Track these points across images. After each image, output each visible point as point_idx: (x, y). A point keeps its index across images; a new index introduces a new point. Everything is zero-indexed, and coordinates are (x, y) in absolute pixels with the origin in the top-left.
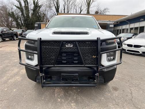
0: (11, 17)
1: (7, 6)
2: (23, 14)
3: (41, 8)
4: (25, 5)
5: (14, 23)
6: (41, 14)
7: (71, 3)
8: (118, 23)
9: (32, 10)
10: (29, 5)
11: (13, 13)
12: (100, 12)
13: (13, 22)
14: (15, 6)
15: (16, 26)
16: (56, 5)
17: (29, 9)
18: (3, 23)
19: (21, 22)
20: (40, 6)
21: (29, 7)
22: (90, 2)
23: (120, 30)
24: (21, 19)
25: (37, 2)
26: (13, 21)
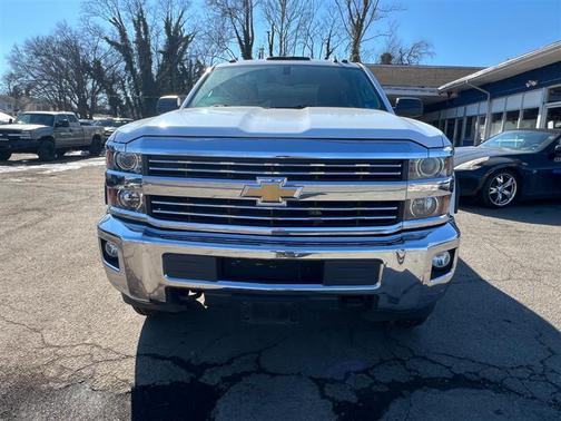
0: (93, 77)
1: (80, 41)
2: (129, 67)
3: (190, 45)
4: (139, 34)
5: (103, 98)
6: (191, 65)
7: (293, 26)
8: (454, 95)
9: (161, 52)
10: (152, 34)
11: (97, 63)
12: (397, 55)
13: (100, 96)
14: (106, 38)
15: (108, 107)
16: (241, 35)
17: (152, 50)
18: (65, 99)
19: (125, 94)
20: (187, 37)
21: (152, 43)
22: (362, 20)
23: (461, 121)
24: (123, 82)
25: (177, 24)
26: (100, 90)
